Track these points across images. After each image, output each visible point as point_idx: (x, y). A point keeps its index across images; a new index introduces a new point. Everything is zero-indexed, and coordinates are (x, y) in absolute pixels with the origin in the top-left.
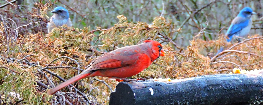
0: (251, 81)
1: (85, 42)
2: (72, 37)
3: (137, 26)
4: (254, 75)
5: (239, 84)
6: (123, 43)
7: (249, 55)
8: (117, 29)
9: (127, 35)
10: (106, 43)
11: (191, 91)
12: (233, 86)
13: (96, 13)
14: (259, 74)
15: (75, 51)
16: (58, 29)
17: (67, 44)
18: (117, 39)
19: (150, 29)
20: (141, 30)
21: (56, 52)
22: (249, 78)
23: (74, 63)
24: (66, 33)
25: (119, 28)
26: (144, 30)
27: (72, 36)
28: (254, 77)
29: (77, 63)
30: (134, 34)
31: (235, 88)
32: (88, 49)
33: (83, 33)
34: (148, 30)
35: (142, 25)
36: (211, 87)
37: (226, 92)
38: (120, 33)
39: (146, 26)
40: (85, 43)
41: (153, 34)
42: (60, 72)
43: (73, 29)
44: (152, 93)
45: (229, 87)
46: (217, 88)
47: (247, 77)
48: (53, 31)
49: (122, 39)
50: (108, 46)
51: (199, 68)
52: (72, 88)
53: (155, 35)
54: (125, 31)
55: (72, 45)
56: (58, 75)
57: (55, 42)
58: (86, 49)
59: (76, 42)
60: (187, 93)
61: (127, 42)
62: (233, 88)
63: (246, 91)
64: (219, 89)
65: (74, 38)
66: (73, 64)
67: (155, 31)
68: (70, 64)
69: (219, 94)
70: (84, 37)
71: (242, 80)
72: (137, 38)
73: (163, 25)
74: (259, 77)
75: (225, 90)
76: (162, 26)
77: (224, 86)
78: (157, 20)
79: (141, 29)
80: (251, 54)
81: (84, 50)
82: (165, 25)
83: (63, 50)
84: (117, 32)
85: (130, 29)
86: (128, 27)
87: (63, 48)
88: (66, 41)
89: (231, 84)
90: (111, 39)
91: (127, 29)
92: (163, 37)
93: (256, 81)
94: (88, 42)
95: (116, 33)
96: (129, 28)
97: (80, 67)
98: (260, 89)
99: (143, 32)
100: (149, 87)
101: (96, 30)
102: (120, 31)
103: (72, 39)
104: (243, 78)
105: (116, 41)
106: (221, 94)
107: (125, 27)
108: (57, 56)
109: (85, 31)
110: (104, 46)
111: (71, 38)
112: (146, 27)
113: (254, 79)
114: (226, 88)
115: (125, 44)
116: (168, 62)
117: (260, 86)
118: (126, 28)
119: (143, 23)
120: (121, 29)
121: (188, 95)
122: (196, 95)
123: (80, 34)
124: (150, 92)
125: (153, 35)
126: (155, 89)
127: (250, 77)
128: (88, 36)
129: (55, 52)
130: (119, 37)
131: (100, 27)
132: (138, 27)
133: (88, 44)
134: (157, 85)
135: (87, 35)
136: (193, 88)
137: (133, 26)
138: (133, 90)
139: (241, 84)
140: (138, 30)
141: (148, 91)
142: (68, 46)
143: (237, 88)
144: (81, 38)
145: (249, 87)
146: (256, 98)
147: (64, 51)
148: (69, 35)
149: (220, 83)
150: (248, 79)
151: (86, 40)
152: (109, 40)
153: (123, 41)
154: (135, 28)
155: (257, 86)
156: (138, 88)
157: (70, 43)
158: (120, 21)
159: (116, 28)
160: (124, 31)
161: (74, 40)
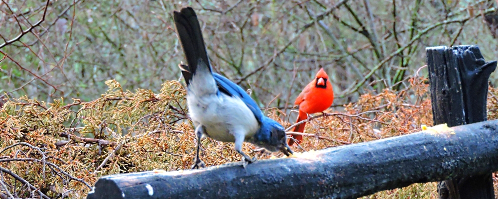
0: (305, 169)
1: (56, 122)
2: (36, 115)
3: (136, 97)
4: (309, 160)
5: (285, 174)
6: (116, 122)
7: (317, 138)
8: (105, 101)
9: (121, 110)
10: (90, 124)
11: (212, 187)
12: (276, 177)
13: (82, 87)
14: (317, 158)
15: (39, 135)
16: (13, 104)
17: (28, 126)
18: (107, 117)
19: (157, 100)
20: (142, 102)
21: (9, 137)
22: (301, 164)
23: (39, 153)
24: (27, 109)
25: (108, 99)
26: (148, 101)
27: (36, 113)
28: (309, 162)
29: (42, 153)
30: (132, 109)
31: (280, 180)
32: (61, 133)
33: (53, 108)
34: (153, 102)
35: (144, 94)
36: (242, 181)
37: (266, 187)
38: (110, 108)
39: (150, 96)
40: (56, 124)
41: (161, 107)
42: (17, 167)
43: (37, 102)
44: (151, 193)
45: (271, 179)
46: (252, 181)
47: (298, 163)
48: (5, 107)
49: (114, 117)
50: (93, 128)
51: (234, 157)
52: (34, 191)
53: (165, 108)
54: (119, 104)
55: (35, 128)
56: (13, 172)
57: (8, 122)
58: (58, 134)
59: (42, 122)
60: (205, 190)
61: (122, 122)
62: (277, 180)
63: (297, 184)
64: (254, 183)
65: (39, 116)
66: (36, 156)
67: (165, 103)
68: (32, 155)
69: (256, 191)
70: (54, 115)
71: (291, 167)
72: (137, 115)
73: (177, 93)
74: (317, 161)
75: (265, 183)
76: (176, 95)
77: (263, 178)
78: (167, 85)
79: (144, 100)
80: (320, 137)
81: (55, 136)
82: (180, 93)
83: (20, 135)
84: (105, 106)
85: (126, 100)
86: (122, 97)
87: (21, 131)
88: (27, 122)
89: (273, 175)
90: (96, 118)
91: (121, 101)
92: (178, 111)
93: (312, 169)
94: (61, 123)
95: (104, 108)
96: (124, 100)
97: (46, 159)
98: (318, 182)
99: (147, 105)
100: (145, 183)
101: (73, 103)
102: (110, 104)
103: (35, 119)
104: (292, 164)
105: (103, 121)
106: (258, 190)
107: (118, 98)
108: (12, 143)
109: (55, 106)
110: (86, 128)
111: (34, 117)
112: (150, 98)
113: (309, 166)
114: (266, 182)
115: (119, 124)
116: (185, 148)
117: (320, 176)
118: (120, 99)
119: (146, 92)
120: (111, 102)
121: (207, 193)
122: (219, 193)
123: (48, 110)
124: (147, 191)
125: (162, 109)
126: (156, 187)
127: (303, 163)
128: (61, 113)
129: (7, 136)
130: (110, 114)
131: (79, 99)
132: (138, 96)
133: (60, 125)
134: (157, 180)
135: (59, 111)
136: (214, 182)
137: (131, 97)
138: (121, 189)
139: (289, 173)
140: (139, 102)
141: (144, 189)
142: (29, 128)
143: (283, 181)
144: (50, 117)
145: (301, 178)
146: (314, 196)
147: (22, 136)
148: (31, 113)
149: (256, 174)
150: (299, 166)
151: (58, 118)
152: (94, 119)
153: (115, 120)
154: (133, 99)
155: (314, 176)
156: (129, 186)
157: (32, 125)
158: (110, 89)
159: (103, 99)
160: (117, 104)
161: (38, 119)
